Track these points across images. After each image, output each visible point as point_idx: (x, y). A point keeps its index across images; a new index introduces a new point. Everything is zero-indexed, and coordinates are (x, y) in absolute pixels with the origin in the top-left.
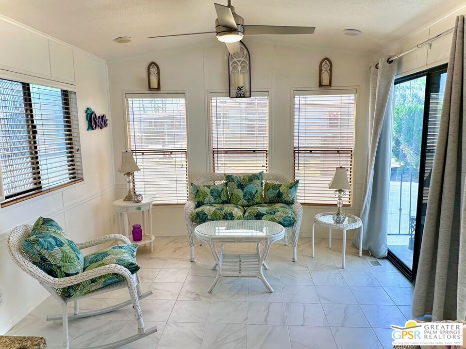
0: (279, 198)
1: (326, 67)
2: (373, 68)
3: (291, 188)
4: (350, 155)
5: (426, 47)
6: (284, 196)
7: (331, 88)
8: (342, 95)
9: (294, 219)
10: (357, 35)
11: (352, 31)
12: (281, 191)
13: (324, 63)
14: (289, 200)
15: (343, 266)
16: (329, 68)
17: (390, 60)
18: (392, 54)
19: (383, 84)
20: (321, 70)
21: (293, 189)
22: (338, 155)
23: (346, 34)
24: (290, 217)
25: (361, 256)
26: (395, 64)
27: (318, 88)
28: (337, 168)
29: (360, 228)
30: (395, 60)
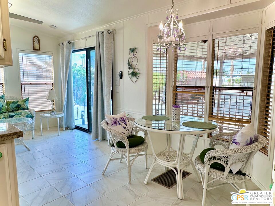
0: (19, 107)
1: (36, 40)
2: (61, 45)
3: (25, 102)
4: (52, 85)
5: (85, 39)
6: (22, 106)
7: (40, 51)
8: (46, 56)
9: (32, 115)
10: (55, 28)
11: (53, 26)
12: (20, 104)
13: (35, 38)
14: (26, 108)
15: (59, 134)
16: (38, 41)
17: (69, 42)
18: (70, 40)
19: (68, 52)
20: (34, 42)
21: (27, 102)
22: (46, 85)
23: (50, 27)
24: (30, 115)
25: (64, 130)
26: (71, 44)
27: (33, 51)
28: (50, 90)
29: (63, 117)
30: (72, 43)
